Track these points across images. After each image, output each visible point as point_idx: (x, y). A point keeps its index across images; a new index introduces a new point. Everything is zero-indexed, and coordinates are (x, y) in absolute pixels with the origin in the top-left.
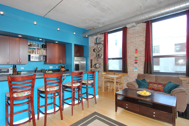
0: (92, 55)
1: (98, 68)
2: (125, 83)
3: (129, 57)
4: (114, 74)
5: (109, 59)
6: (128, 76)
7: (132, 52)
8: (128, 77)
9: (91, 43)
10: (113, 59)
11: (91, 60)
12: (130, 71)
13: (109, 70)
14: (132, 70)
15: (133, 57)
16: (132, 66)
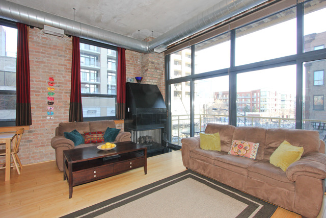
3: (33, 92)
6: (31, 131)
7: (40, 81)
12: (35, 119)
14: (41, 119)
15: (43, 92)
16: (41, 109)
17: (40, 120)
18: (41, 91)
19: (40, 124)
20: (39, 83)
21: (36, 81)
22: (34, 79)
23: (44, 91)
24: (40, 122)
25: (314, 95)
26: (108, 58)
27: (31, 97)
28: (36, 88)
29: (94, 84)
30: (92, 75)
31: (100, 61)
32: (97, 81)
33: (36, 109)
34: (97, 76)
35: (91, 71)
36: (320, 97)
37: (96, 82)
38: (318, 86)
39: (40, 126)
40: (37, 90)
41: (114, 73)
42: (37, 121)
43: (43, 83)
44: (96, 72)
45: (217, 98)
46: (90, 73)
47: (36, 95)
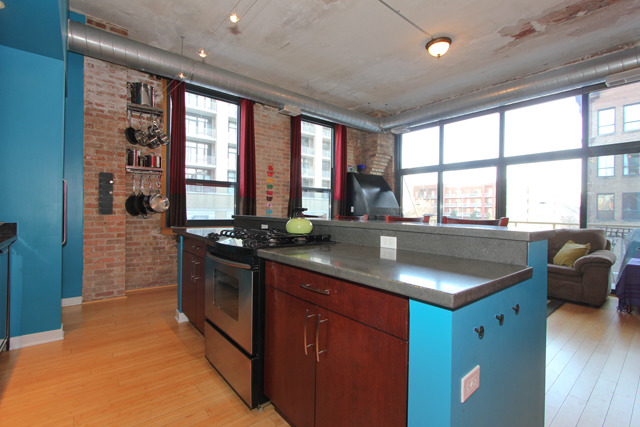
25: (598, 194)
26: (229, 122)
29: (204, 169)
30: (201, 151)
31: (215, 126)
32: (209, 162)
34: (210, 153)
35: (200, 145)
36: (608, 197)
37: (206, 165)
38: (605, 178)
41: (234, 148)
44: (207, 146)
45: (419, 197)
46: (196, 148)
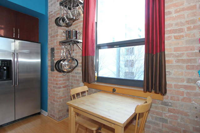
0: (54, 36)
1: (69, 72)
2: (152, 126)
3: (171, 32)
4: (114, 90)
5: (99, 47)
6: (166, 104)
7: (183, 10)
8: (167, 108)
9: (52, 5)
10: (111, 45)
11: (53, 50)
12: (173, 83)
13: (98, 77)
14: (185, 83)
15: (189, 29)
16: (185, 65)
17: (182, 86)
18: (185, 27)
19: (182, 94)
20: (182, 13)
21: (176, 12)
22: (172, 10)
23: (192, 26)
24: (182, 90)
27: (166, 42)
28: (177, 24)
33: (174, 63)
39: (181, 97)
40: (177, 28)
42: (176, 86)
43: (190, 11)
47: (176, 38)
